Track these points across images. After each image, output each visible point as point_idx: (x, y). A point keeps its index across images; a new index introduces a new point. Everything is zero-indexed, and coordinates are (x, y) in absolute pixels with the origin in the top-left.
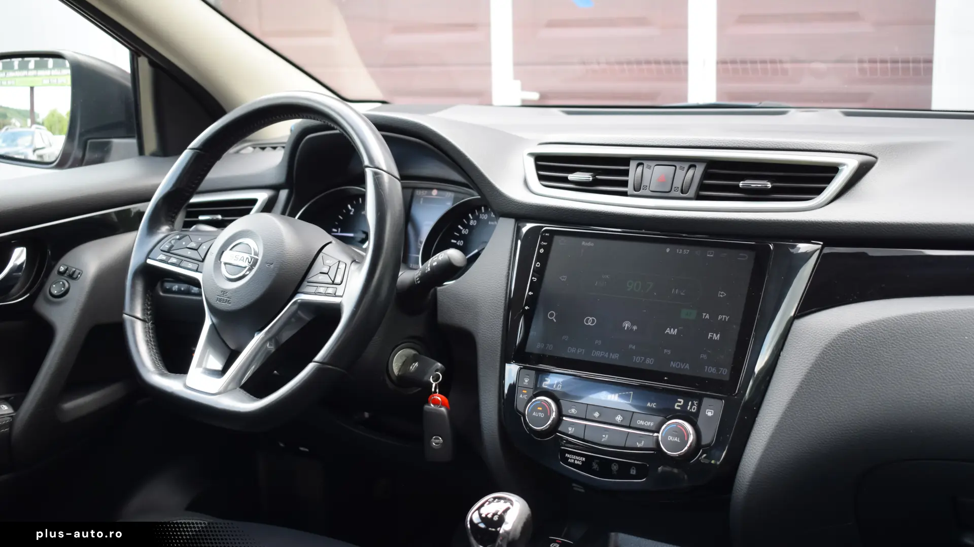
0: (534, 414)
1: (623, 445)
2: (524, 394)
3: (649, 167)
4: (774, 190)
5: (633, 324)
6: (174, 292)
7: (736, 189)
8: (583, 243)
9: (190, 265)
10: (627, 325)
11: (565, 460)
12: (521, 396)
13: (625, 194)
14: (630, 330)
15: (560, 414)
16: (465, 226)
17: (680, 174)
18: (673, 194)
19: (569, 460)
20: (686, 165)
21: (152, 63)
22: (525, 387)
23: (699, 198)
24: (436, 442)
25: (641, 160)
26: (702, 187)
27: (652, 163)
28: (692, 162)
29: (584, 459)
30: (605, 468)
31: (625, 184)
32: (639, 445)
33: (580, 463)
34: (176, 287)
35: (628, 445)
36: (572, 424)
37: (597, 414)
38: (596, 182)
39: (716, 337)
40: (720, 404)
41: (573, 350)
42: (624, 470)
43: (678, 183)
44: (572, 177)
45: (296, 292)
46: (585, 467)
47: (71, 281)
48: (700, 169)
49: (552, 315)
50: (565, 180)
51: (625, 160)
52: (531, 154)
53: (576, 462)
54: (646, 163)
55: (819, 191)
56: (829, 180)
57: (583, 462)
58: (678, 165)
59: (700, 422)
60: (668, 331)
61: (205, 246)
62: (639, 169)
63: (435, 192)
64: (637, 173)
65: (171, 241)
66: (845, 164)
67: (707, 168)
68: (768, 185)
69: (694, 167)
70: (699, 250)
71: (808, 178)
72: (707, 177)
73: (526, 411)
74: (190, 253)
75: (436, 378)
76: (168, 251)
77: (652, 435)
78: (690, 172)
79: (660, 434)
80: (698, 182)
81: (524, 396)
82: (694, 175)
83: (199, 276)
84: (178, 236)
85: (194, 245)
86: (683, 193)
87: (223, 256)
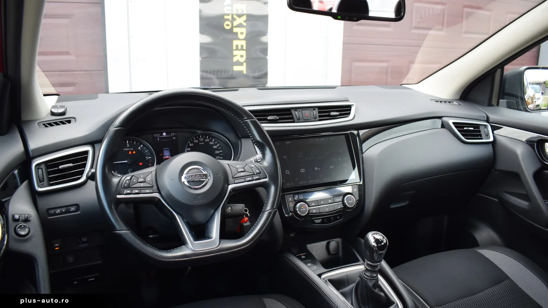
0: (301, 210)
1: (334, 210)
2: (291, 204)
3: (299, 111)
4: (340, 115)
5: (318, 168)
6: (58, 214)
7: (329, 116)
8: (286, 143)
10: (316, 169)
11: (315, 222)
12: (290, 205)
13: (294, 122)
14: (318, 170)
17: (312, 113)
18: (312, 120)
19: (316, 222)
20: (312, 109)
22: (291, 202)
23: (320, 120)
25: (296, 109)
26: (320, 116)
27: (301, 110)
29: (321, 220)
30: (329, 220)
31: (293, 118)
32: (339, 208)
33: (320, 222)
34: (58, 211)
35: (335, 209)
36: (314, 209)
37: (322, 202)
38: (280, 119)
39: (346, 165)
42: (335, 218)
43: (312, 116)
44: (269, 118)
46: (322, 222)
47: (29, 224)
49: (287, 172)
50: (266, 120)
51: (289, 110)
53: (319, 222)
54: (298, 110)
55: (349, 114)
56: (350, 110)
57: (321, 221)
58: (309, 109)
60: (330, 167)
61: (148, 179)
62: (296, 112)
63: (164, 134)
64: (296, 114)
65: (126, 182)
66: (353, 105)
67: (318, 109)
68: (338, 113)
69: (315, 109)
70: (327, 138)
71: (345, 110)
72: (319, 112)
73: (297, 209)
74: (142, 185)
75: (246, 211)
76: (129, 187)
77: (341, 203)
78: (314, 111)
79: (345, 202)
80: (318, 115)
81: (291, 205)
82: (316, 112)
83: (157, 195)
84: (128, 178)
85: (142, 180)
86: (315, 119)
87: (183, 179)
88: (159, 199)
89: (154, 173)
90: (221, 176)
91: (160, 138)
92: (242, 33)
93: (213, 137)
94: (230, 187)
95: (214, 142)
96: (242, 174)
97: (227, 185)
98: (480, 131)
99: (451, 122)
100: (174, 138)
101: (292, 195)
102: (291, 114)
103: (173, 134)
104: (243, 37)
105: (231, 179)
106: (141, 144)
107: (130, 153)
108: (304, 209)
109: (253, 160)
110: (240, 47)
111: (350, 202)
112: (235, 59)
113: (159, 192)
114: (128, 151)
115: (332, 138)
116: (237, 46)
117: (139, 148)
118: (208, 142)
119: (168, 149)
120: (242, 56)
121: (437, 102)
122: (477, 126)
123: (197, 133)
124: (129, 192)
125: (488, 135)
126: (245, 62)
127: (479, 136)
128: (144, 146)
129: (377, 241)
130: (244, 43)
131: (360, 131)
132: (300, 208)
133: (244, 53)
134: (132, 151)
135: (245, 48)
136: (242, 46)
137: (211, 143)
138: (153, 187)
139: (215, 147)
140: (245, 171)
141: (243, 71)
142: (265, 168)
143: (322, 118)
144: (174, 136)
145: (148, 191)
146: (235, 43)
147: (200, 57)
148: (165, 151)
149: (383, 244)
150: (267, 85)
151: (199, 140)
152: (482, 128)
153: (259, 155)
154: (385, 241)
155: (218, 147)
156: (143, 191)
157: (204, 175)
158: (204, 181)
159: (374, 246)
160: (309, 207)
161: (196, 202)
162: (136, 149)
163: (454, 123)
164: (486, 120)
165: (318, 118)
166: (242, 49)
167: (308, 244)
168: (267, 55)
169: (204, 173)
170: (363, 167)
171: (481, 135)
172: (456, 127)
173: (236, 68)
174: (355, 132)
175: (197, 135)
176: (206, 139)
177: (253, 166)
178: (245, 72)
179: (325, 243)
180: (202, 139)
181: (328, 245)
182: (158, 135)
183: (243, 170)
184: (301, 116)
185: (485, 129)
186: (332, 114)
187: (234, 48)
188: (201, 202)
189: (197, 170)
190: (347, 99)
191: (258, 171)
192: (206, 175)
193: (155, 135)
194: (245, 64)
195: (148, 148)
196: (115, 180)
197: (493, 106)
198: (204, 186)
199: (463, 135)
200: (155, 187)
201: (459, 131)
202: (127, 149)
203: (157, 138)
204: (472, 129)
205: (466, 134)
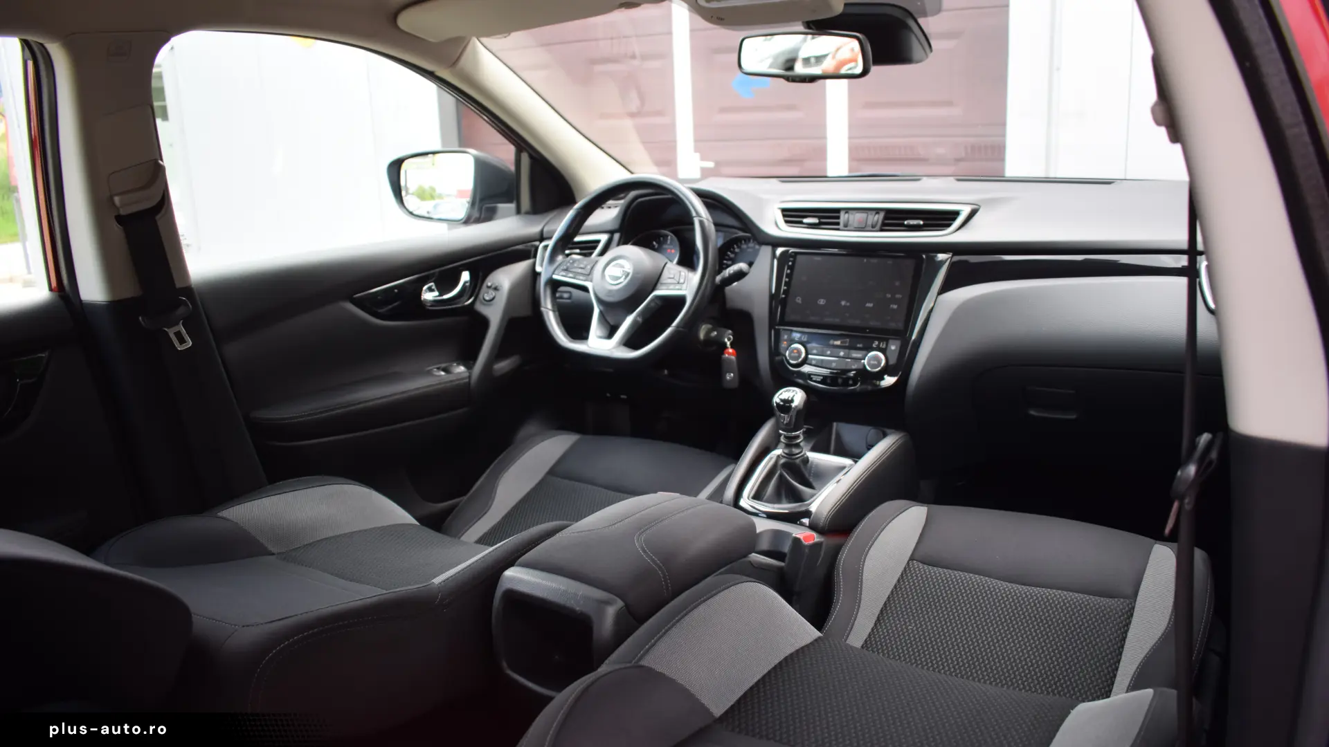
0: (792, 354)
1: (845, 368)
2: (784, 344)
3: (852, 214)
4: (924, 225)
5: (847, 302)
7: (903, 225)
9: (581, 278)
10: (843, 303)
13: (838, 229)
14: (845, 306)
15: (807, 354)
16: (732, 252)
17: (870, 217)
18: (867, 229)
19: (813, 379)
20: (874, 212)
21: (531, 157)
22: (785, 341)
23: (882, 230)
24: (729, 376)
25: (847, 210)
26: (884, 224)
27: (854, 212)
28: (877, 211)
29: (822, 378)
30: (834, 382)
31: (838, 224)
32: (853, 368)
35: (848, 368)
36: (815, 359)
37: (829, 353)
38: (821, 223)
39: (895, 307)
40: (898, 343)
41: (808, 319)
42: (846, 382)
43: (870, 223)
44: (805, 220)
45: (654, 289)
47: (497, 292)
48: (882, 215)
49: (799, 299)
50: (801, 223)
51: (838, 211)
52: (779, 208)
53: (817, 380)
54: (850, 212)
55: (949, 225)
56: (954, 219)
58: (870, 212)
59: (888, 353)
60: (867, 305)
61: (589, 267)
62: (846, 215)
64: (845, 217)
65: (567, 264)
66: (963, 211)
67: (885, 213)
68: (920, 222)
69: (877, 213)
71: (942, 219)
72: (884, 218)
73: (787, 353)
76: (567, 270)
78: (876, 216)
79: (866, 362)
80: (881, 221)
82: (878, 218)
83: (588, 284)
84: (571, 261)
85: (582, 266)
86: (873, 228)
87: (605, 271)
88: (589, 290)
90: (650, 277)
94: (657, 292)
102: (838, 217)
105: (662, 283)
108: (798, 355)
111: (872, 362)
113: (593, 282)
115: (891, 261)
124: (565, 274)
132: (791, 351)
138: (585, 274)
142: (691, 279)
143: (885, 227)
156: (577, 277)
158: (621, 278)
161: (606, 298)
165: (878, 227)
174: (941, 257)
181: (869, 432)
184: (852, 222)
186: (909, 222)
188: (611, 299)
198: (620, 283)
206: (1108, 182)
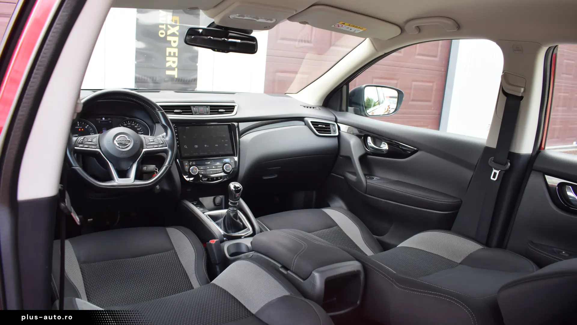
1: (216, 173)
3: (197, 108)
4: (226, 112)
5: (207, 145)
7: (218, 112)
8: (186, 128)
10: (206, 146)
13: (192, 114)
14: (207, 147)
17: (205, 109)
18: (205, 114)
19: (203, 180)
20: (206, 107)
22: (187, 165)
23: (211, 114)
24: (158, 187)
25: (194, 106)
26: (211, 112)
27: (197, 107)
28: (207, 106)
30: (212, 179)
31: (191, 112)
32: (219, 172)
33: (206, 180)
36: (202, 171)
37: (208, 167)
38: (183, 112)
39: (227, 145)
41: (185, 155)
42: (217, 179)
43: (205, 111)
44: (175, 111)
46: (208, 180)
49: (185, 147)
50: (173, 112)
51: (189, 106)
54: (195, 107)
55: (233, 111)
56: (234, 109)
58: (204, 107)
60: (216, 145)
61: (94, 140)
62: (194, 108)
63: (104, 119)
64: (194, 109)
65: (80, 140)
66: (236, 105)
67: (210, 107)
68: (224, 110)
69: (207, 107)
70: (215, 126)
71: (230, 109)
72: (211, 109)
73: (191, 171)
74: (90, 143)
75: (156, 169)
76: (82, 143)
77: (222, 169)
78: (207, 108)
79: (225, 169)
80: (209, 111)
81: (187, 168)
82: (208, 109)
83: (99, 150)
84: (82, 138)
85: (90, 140)
86: (207, 114)
87: (115, 141)
88: (99, 153)
89: (98, 138)
90: (138, 143)
91: (100, 121)
92: (175, 42)
93: (137, 123)
94: (144, 150)
95: (138, 126)
96: (152, 143)
97: (142, 149)
98: (329, 128)
99: (309, 121)
100: (110, 122)
101: (188, 162)
102: (191, 109)
103: (109, 119)
104: (175, 45)
105: (145, 145)
106: (87, 124)
107: (80, 130)
108: (195, 171)
109: (161, 136)
110: (172, 54)
111: (227, 168)
112: (168, 65)
113: (100, 149)
114: (79, 129)
115: (218, 127)
116: (170, 53)
117: (86, 127)
118: (134, 126)
119: (105, 128)
120: (174, 62)
121: (305, 107)
122: (328, 125)
123: (126, 119)
124: (82, 146)
125: (335, 131)
126: (176, 67)
127: (329, 132)
128: (90, 125)
129: (235, 187)
130: (176, 50)
131: (240, 124)
132: (192, 170)
133: (176, 59)
134: (81, 129)
135: (177, 55)
136: (174, 53)
137: (136, 127)
138: (96, 145)
139: (138, 129)
140: (154, 142)
141: (175, 75)
142: (166, 141)
143: (212, 113)
144: (110, 120)
145: (93, 147)
146: (168, 50)
147: (136, 61)
148: (103, 130)
149: (239, 189)
150: (196, 89)
151: (127, 124)
152: (331, 126)
153: (165, 134)
154: (240, 188)
155: (141, 129)
156: (90, 147)
157: (128, 140)
158: (128, 144)
159: (233, 190)
160: (199, 170)
161: (121, 156)
162: (84, 128)
163: (311, 122)
164: (335, 120)
165: (209, 113)
166: (174, 56)
167: (201, 197)
168: (197, 62)
169: (128, 139)
170: (239, 147)
171: (330, 131)
172: (313, 125)
173: (168, 73)
174: (236, 124)
175: (126, 121)
176: (133, 123)
177: (159, 139)
178: (176, 77)
179: (212, 198)
180: (130, 124)
181: (214, 199)
182: (99, 119)
183: (153, 141)
184: (197, 111)
185: (333, 127)
186: (220, 110)
187: (167, 54)
188: (125, 156)
189: (124, 137)
190: (234, 101)
191: (162, 142)
192: (129, 141)
193: (97, 119)
194: (176, 69)
195: (92, 127)
196: (74, 139)
197: (343, 111)
198: (127, 147)
199: (317, 130)
200: (98, 146)
201: (315, 127)
202: (78, 127)
203: (98, 121)
204: (324, 126)
205: (320, 130)
206: (234, 93)
